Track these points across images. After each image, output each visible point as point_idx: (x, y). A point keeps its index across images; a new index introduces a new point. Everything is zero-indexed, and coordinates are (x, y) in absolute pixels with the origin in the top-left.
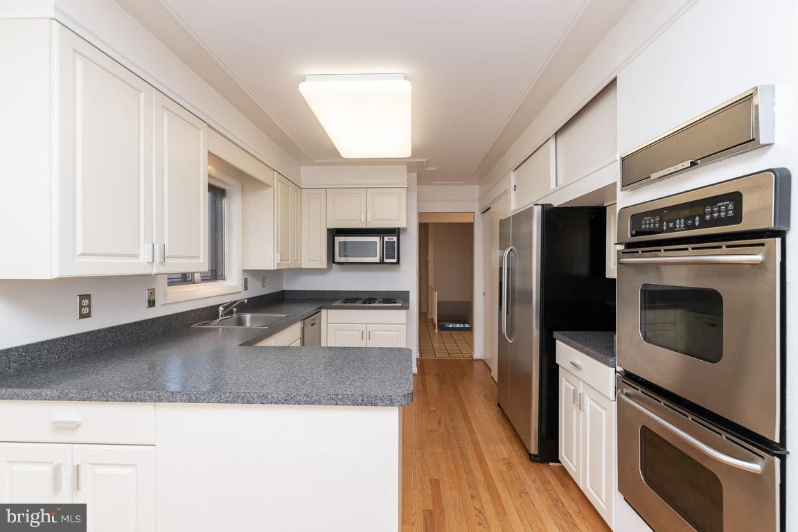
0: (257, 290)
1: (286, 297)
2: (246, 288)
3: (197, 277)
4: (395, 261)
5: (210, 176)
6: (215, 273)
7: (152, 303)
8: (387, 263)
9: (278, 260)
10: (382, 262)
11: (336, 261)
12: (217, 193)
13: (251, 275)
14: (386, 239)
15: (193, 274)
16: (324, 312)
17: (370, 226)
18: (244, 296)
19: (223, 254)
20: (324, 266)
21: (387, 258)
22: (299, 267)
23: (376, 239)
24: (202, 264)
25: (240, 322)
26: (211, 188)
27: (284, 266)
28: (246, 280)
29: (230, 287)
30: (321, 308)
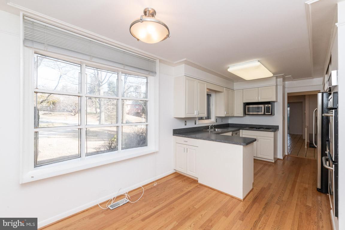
0: (220, 122)
1: (229, 125)
2: (216, 122)
3: (204, 118)
4: (270, 114)
5: (207, 92)
6: (208, 117)
7: (195, 124)
8: (266, 114)
9: (225, 114)
10: (264, 114)
11: (246, 114)
12: (209, 96)
13: (218, 118)
14: (266, 106)
15: (203, 117)
16: (241, 131)
17: (260, 101)
18: (216, 124)
19: (210, 112)
20: (242, 115)
21: (267, 112)
22: (233, 116)
23: (262, 106)
24: (205, 115)
25: (215, 130)
26: (208, 95)
27: (227, 115)
28: (216, 119)
29: (212, 121)
30: (240, 129)
